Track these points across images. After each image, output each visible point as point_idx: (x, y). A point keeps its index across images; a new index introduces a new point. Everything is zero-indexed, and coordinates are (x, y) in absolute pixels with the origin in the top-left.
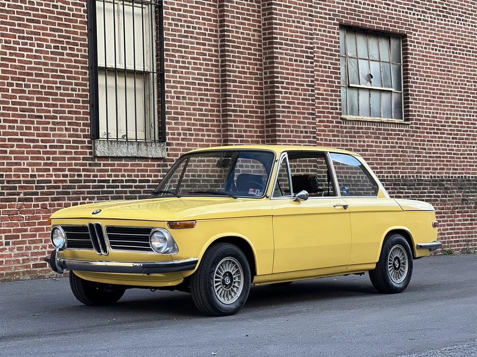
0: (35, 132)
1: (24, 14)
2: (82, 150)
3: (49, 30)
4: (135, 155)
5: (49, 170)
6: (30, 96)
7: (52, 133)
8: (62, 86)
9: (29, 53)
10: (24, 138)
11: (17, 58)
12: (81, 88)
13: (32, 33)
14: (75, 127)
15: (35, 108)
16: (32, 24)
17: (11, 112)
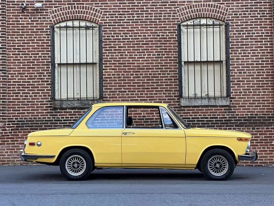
0: (146, 96)
1: (140, 41)
2: (173, 103)
3: (154, 47)
4: (206, 104)
5: (153, 113)
6: (143, 79)
7: (155, 96)
8: (162, 73)
9: (143, 59)
10: (139, 99)
11: (136, 62)
12: (173, 73)
13: (145, 50)
14: (169, 92)
15: (146, 84)
16: (145, 46)
17: (132, 87)
